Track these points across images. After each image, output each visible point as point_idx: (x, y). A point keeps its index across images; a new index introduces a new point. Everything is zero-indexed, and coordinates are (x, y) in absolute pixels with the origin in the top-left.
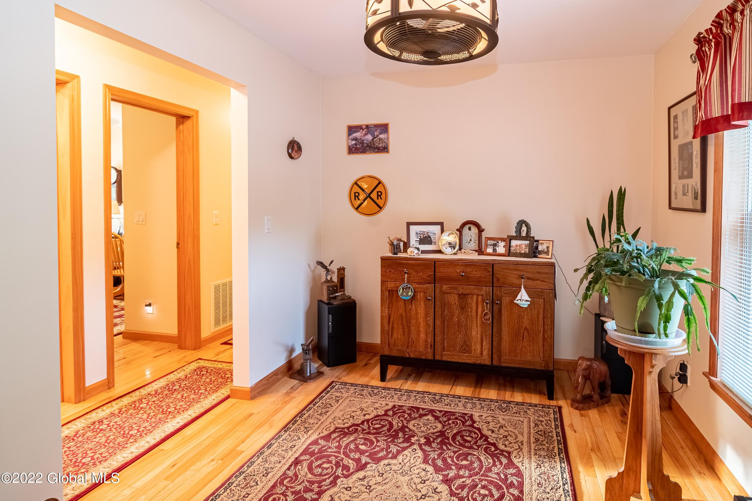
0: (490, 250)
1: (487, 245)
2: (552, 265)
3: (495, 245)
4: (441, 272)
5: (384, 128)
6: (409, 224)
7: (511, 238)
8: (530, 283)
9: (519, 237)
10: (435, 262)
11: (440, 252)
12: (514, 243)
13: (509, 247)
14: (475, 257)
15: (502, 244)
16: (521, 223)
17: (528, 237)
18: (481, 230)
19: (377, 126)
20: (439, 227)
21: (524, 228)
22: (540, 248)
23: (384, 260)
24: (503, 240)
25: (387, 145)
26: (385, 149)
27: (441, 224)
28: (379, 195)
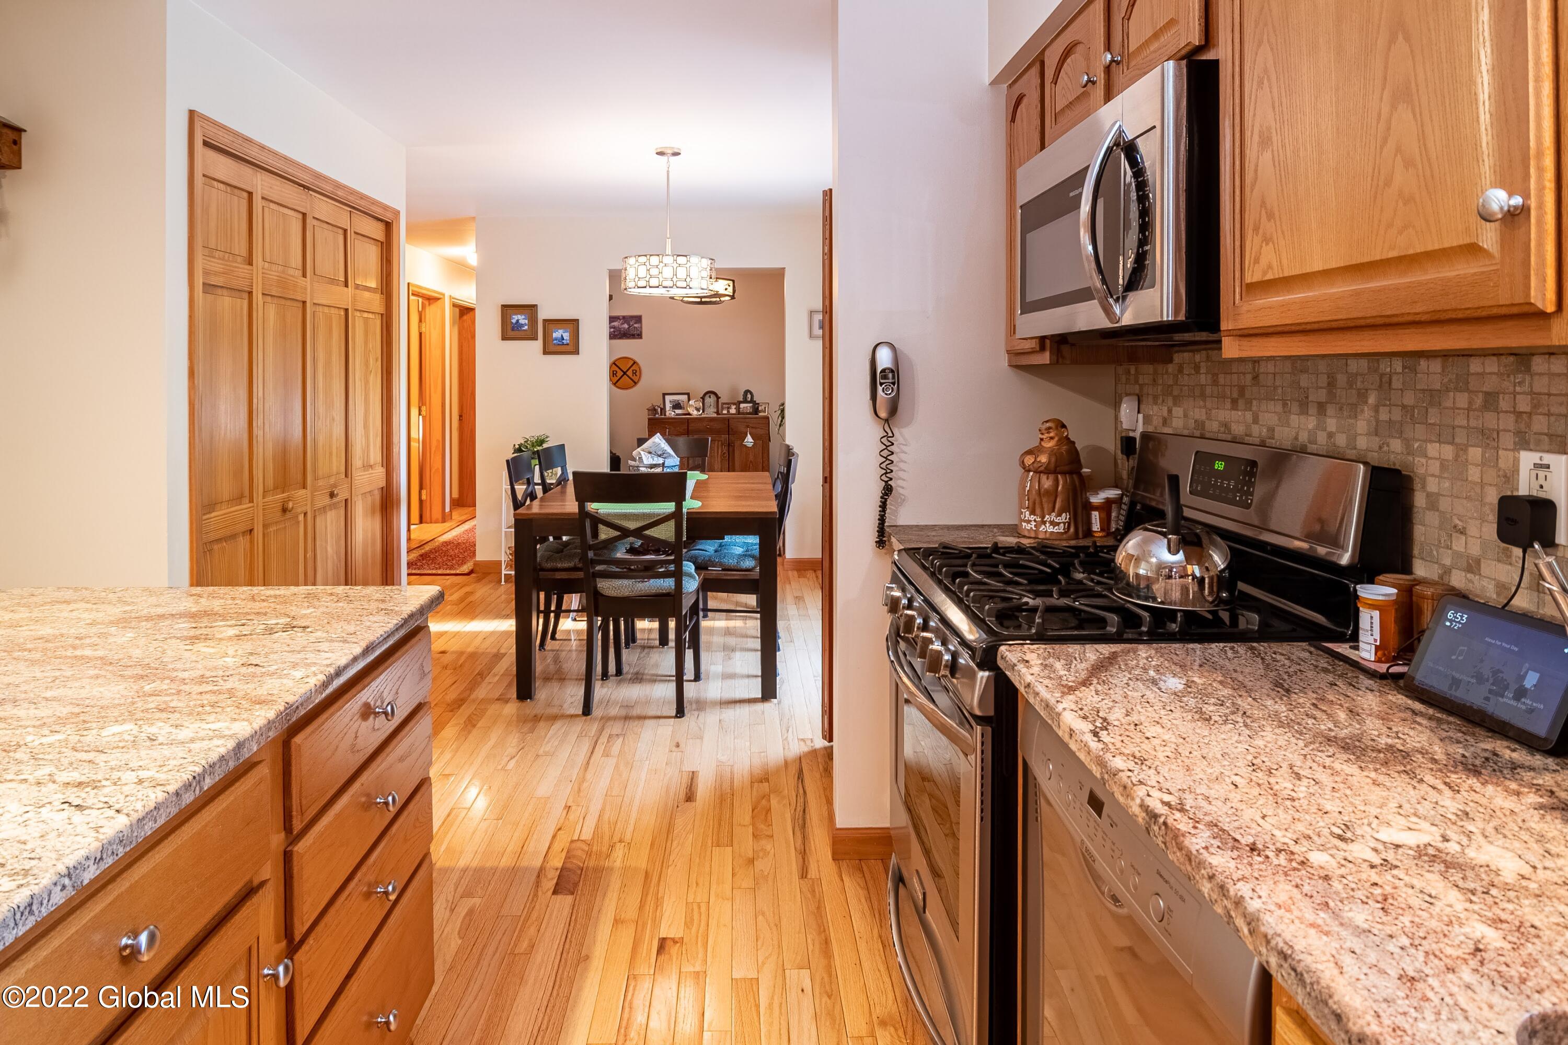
0: (725, 412)
1: (723, 409)
2: (768, 418)
3: (729, 408)
4: (692, 426)
5: (639, 319)
6: (664, 395)
7: (740, 402)
8: (754, 430)
9: (745, 401)
10: (688, 419)
11: (689, 414)
12: (742, 406)
13: (738, 409)
14: (715, 415)
15: (734, 407)
16: (747, 392)
17: (752, 401)
18: (718, 398)
19: (632, 317)
20: (686, 396)
21: (749, 396)
22: (760, 408)
23: (649, 419)
24: (734, 404)
25: (641, 332)
26: (639, 336)
27: (688, 394)
28: (634, 373)
